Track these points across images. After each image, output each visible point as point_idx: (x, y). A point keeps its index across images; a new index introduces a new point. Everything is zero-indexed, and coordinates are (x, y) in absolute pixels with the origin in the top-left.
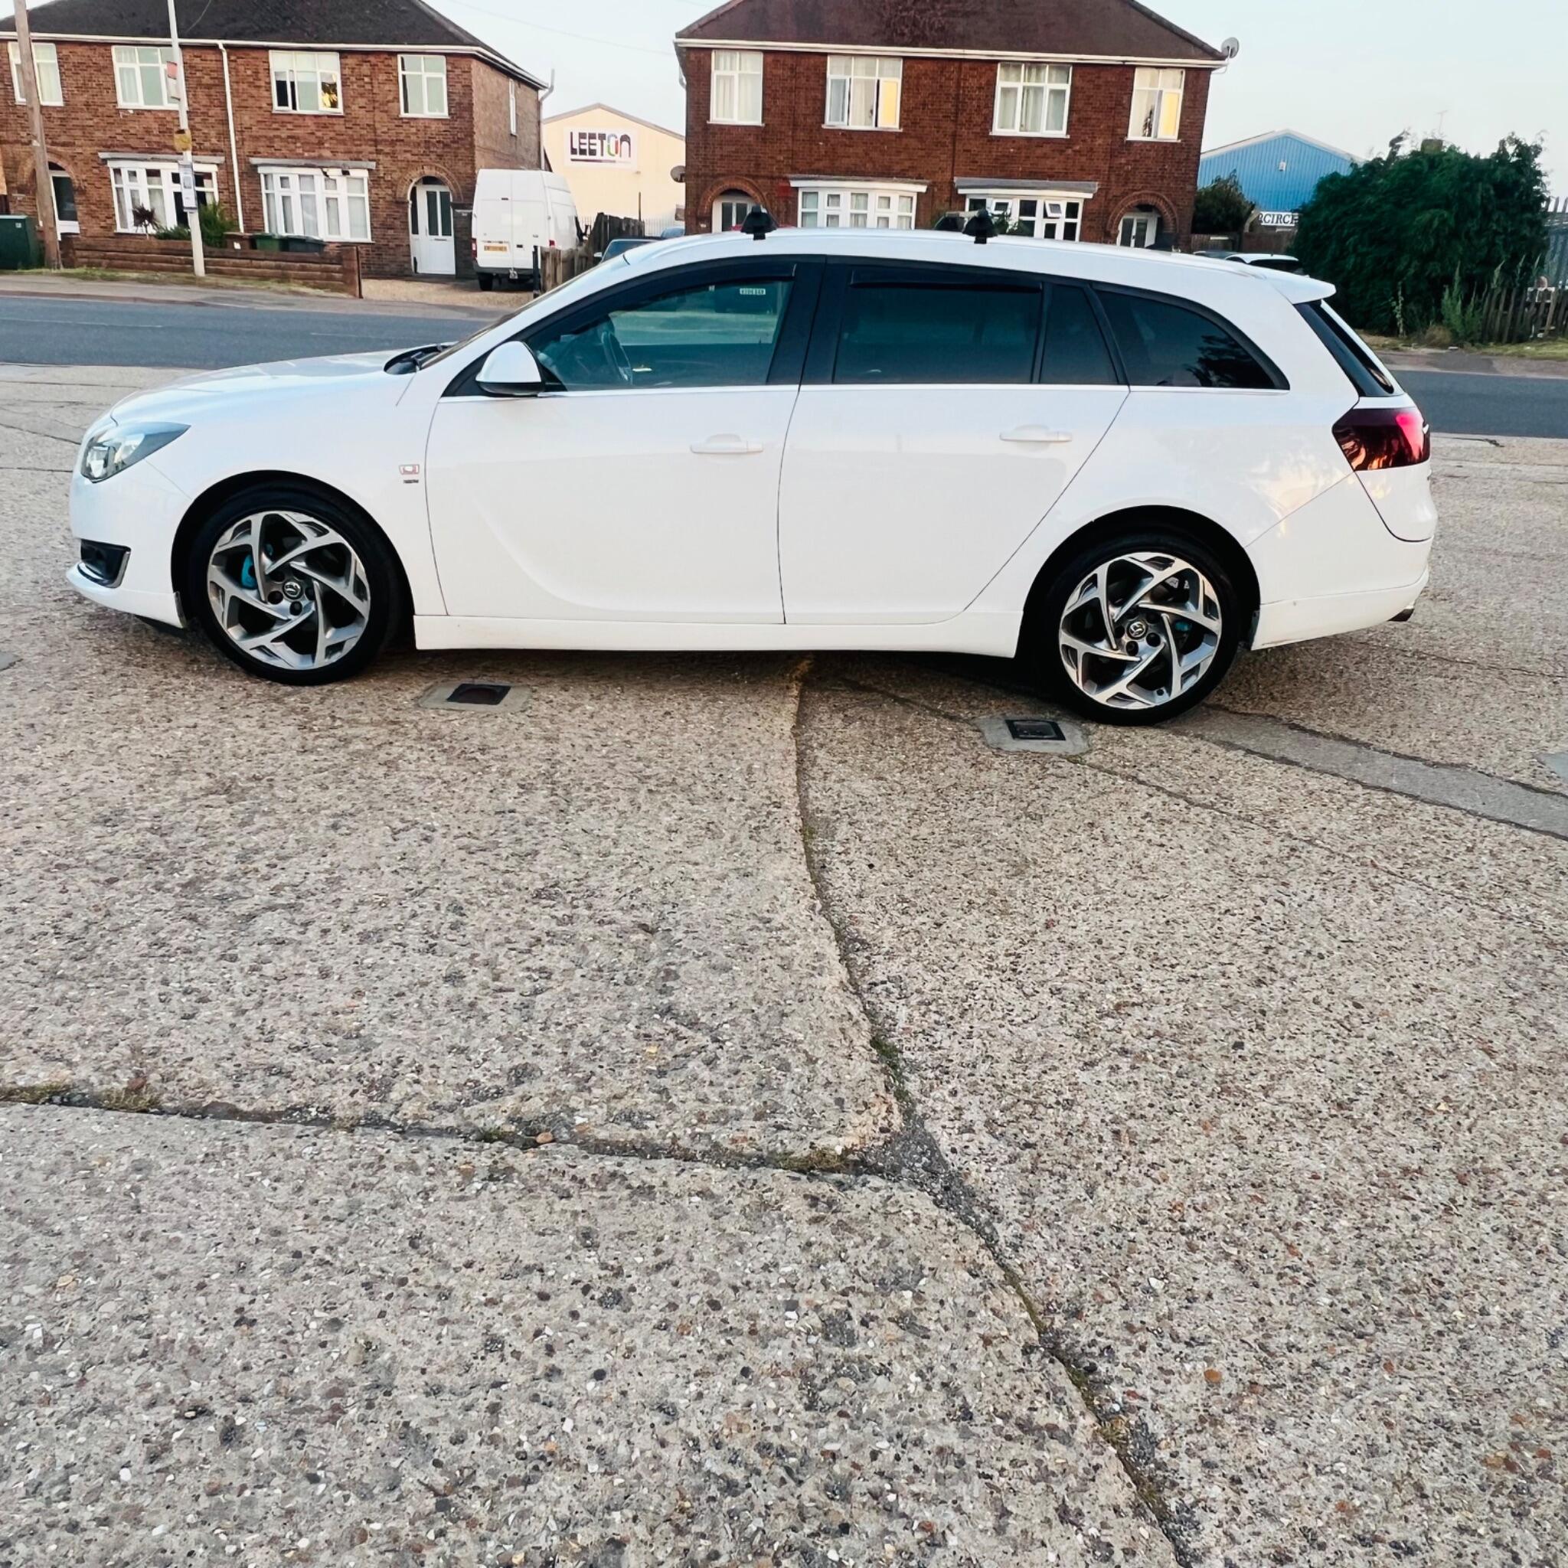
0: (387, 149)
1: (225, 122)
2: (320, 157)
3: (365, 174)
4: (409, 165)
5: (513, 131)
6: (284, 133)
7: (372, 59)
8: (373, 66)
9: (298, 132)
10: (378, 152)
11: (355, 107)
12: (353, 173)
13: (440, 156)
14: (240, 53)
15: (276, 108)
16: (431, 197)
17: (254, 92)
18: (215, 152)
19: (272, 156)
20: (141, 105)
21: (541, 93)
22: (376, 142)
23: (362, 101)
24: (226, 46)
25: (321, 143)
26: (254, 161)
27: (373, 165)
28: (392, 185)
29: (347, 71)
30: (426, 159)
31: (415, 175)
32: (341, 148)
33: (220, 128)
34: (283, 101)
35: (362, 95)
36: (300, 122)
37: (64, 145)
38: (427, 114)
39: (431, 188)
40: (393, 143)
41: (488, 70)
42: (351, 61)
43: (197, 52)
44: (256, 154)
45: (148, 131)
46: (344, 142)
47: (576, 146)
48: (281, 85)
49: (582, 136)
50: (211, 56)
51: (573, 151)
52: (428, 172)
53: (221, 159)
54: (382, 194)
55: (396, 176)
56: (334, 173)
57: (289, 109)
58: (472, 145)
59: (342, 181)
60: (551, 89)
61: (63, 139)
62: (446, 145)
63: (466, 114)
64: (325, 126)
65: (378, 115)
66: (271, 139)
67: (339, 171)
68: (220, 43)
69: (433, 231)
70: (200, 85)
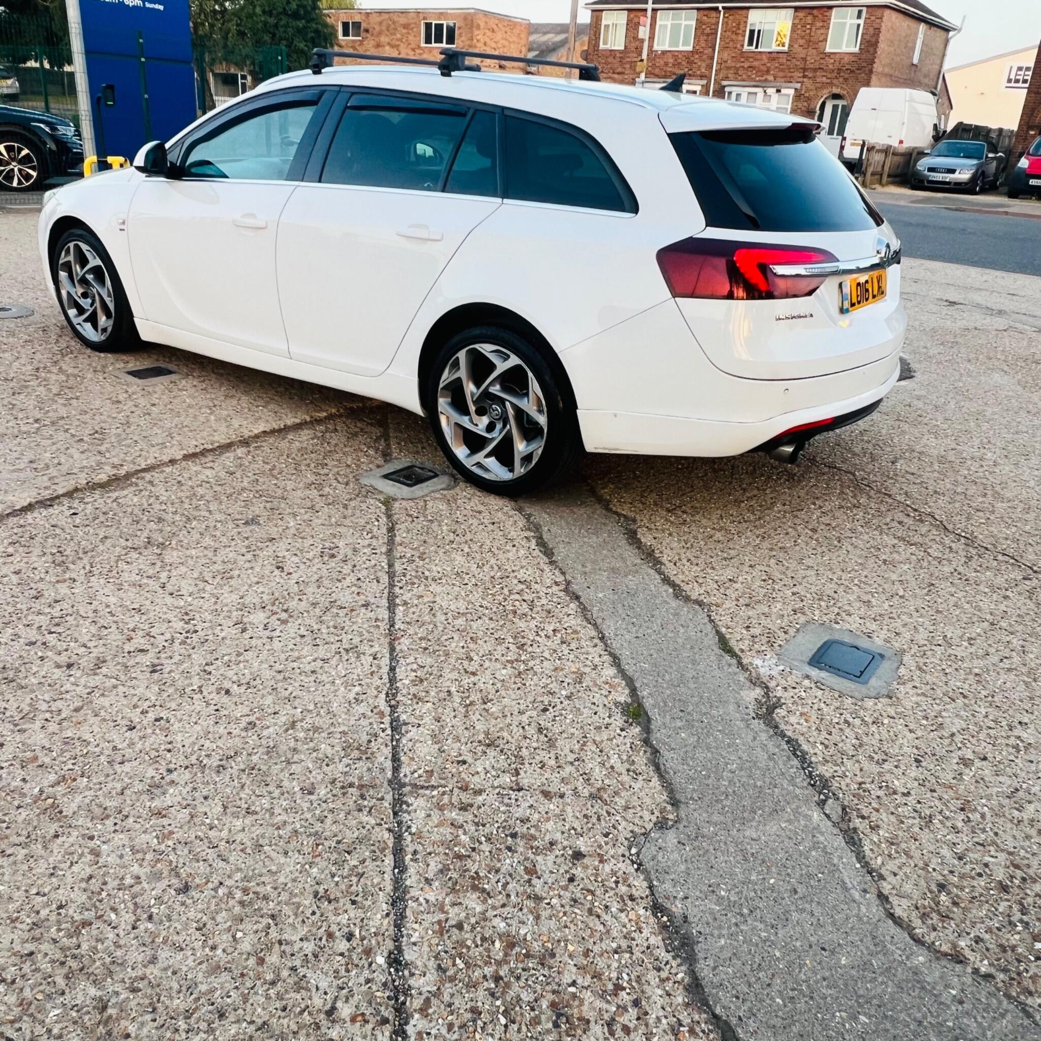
0: (810, 75)
1: (712, 58)
2: (766, 80)
3: (791, 92)
4: (824, 86)
5: (915, 61)
6: (746, 65)
7: (815, 12)
8: (815, 17)
9: (756, 64)
10: (804, 77)
11: (796, 46)
12: (784, 91)
13: (846, 80)
14: (732, 12)
15: (746, 48)
16: (835, 108)
17: (734, 37)
18: (702, 77)
19: (736, 79)
20: (667, 48)
21: (951, 34)
22: (805, 70)
23: (801, 42)
24: (724, 8)
25: (768, 72)
26: (724, 83)
27: (798, 86)
28: (809, 99)
29: (797, 21)
30: (835, 81)
31: (825, 93)
32: (781, 74)
33: (709, 61)
34: (750, 43)
35: (802, 38)
36: (759, 57)
37: (619, 73)
38: (844, 49)
39: (836, 102)
40: (815, 70)
41: (901, 16)
42: (801, 14)
43: (706, 12)
44: (727, 78)
45: (666, 64)
46: (782, 70)
47: (1012, 77)
48: (752, 32)
49: (1020, 69)
50: (713, 14)
51: (1009, 81)
52: (836, 91)
53: (704, 82)
54: (800, 105)
55: (812, 93)
56: (771, 91)
57: (753, 48)
58: (871, 71)
59: (775, 97)
60: (959, 31)
61: (619, 70)
62: (852, 72)
63: (871, 50)
64: (774, 59)
65: (812, 51)
66: (737, 69)
67: (774, 90)
68: (720, 6)
69: (831, 132)
70: (703, 33)
